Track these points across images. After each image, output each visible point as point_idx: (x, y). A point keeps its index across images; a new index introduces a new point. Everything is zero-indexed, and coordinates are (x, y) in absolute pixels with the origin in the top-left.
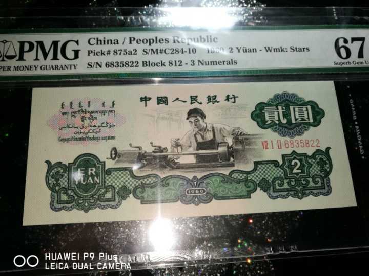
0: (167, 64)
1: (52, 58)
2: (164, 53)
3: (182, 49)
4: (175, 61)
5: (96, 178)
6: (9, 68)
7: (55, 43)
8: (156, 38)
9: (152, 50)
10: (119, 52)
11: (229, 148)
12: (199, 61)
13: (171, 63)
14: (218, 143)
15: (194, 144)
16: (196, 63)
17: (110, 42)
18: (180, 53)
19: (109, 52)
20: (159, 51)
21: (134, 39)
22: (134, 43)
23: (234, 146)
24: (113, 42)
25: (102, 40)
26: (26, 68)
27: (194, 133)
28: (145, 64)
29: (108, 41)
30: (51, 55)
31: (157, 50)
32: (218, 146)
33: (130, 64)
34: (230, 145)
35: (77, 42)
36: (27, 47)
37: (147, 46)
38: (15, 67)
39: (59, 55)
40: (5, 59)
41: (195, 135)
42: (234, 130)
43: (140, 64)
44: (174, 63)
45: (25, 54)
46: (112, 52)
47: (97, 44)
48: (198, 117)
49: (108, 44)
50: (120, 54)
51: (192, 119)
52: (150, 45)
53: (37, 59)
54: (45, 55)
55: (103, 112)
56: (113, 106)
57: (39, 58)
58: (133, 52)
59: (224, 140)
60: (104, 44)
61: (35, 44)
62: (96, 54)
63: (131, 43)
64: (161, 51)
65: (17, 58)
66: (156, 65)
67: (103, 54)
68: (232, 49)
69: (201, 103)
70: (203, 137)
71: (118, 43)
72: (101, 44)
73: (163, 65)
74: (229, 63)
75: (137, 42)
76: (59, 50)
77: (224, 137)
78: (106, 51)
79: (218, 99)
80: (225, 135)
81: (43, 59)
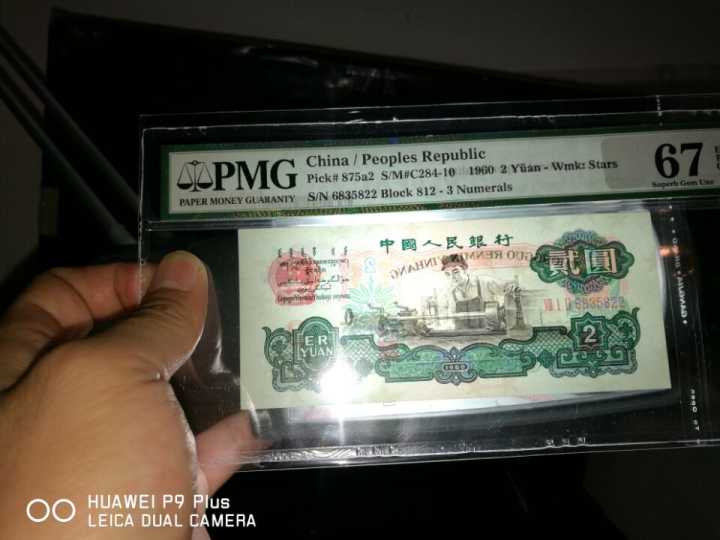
0: (415, 192)
1: (259, 186)
2: (410, 177)
3: (436, 170)
4: (426, 189)
5: (328, 349)
6: (204, 202)
7: (262, 164)
8: (399, 154)
9: (394, 173)
10: (349, 177)
11: (499, 309)
12: (459, 187)
13: (419, 191)
14: (485, 303)
15: (452, 305)
16: (455, 189)
17: (337, 162)
18: (433, 176)
19: (336, 177)
20: (403, 174)
21: (369, 157)
22: (369, 162)
23: (506, 306)
24: (341, 162)
25: (326, 158)
26: (226, 201)
27: (452, 289)
28: (385, 194)
29: (334, 160)
30: (258, 182)
31: (401, 173)
32: (485, 307)
33: (365, 195)
34: (501, 305)
35: (292, 163)
36: (225, 170)
37: (386, 168)
38: (212, 199)
39: (270, 182)
40: (198, 188)
41: (454, 292)
42: (507, 284)
43: (379, 194)
44: (424, 191)
45: (223, 180)
46: (340, 177)
47: (320, 165)
48: (458, 267)
49: (334, 164)
50: (351, 179)
51: (450, 270)
52: (391, 165)
53: (240, 188)
54: (251, 182)
55: (333, 262)
56: (345, 254)
57: (243, 186)
58: (369, 177)
59: (492, 298)
60: (329, 164)
61: (236, 166)
62: (319, 180)
63: (364, 163)
64: (407, 175)
65: (214, 186)
66: (400, 194)
67: (328, 179)
68: (505, 167)
69: (461, 247)
70: (464, 295)
71: (347, 164)
72: (325, 165)
73: (409, 194)
74: (501, 189)
75: (374, 160)
76: (268, 174)
77: (493, 294)
78: (332, 175)
79: (484, 241)
80: (494, 291)
81: (248, 187)
